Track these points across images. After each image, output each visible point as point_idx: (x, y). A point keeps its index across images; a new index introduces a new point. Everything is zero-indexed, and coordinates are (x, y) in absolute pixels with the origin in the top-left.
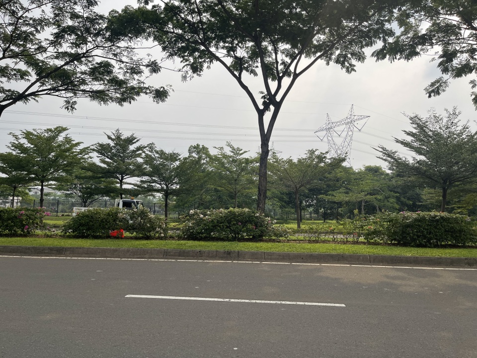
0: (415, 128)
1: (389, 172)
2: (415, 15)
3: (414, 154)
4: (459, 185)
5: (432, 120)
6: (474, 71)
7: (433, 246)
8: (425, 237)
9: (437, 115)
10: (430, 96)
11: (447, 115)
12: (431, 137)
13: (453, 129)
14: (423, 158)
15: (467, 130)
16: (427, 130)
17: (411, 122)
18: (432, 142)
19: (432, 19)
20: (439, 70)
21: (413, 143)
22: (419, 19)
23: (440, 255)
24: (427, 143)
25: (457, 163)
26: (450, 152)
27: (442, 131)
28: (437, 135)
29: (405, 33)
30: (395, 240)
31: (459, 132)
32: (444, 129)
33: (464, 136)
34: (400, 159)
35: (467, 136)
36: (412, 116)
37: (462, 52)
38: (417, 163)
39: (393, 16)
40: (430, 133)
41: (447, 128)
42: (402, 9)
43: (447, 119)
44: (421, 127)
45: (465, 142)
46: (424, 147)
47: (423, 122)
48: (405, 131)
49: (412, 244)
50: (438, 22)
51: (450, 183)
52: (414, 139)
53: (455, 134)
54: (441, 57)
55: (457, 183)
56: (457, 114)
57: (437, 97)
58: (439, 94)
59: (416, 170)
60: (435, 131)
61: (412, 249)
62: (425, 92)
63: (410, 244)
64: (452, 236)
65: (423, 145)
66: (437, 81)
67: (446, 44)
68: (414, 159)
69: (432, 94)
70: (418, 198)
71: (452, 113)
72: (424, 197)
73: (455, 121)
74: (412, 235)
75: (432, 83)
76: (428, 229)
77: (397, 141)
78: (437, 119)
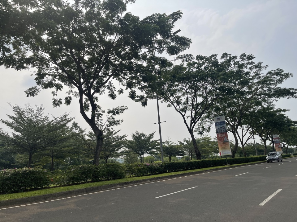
0: (16, 114)
2: (24, 45)
3: (13, 131)
4: (40, 151)
5: (27, 111)
6: (54, 87)
8: (17, 185)
9: (31, 108)
10: (28, 96)
11: (37, 109)
12: (26, 121)
13: (39, 118)
14: (19, 134)
15: (47, 119)
16: (23, 117)
17: (14, 110)
18: (26, 124)
19: (34, 51)
20: (35, 82)
21: (13, 124)
22: (26, 48)
23: (28, 196)
24: (23, 124)
25: (40, 138)
26: (37, 131)
27: (32, 118)
28: (29, 119)
29: (16, 54)
31: (42, 119)
32: (34, 117)
33: (45, 123)
34: (4, 134)
35: (47, 122)
36: (15, 106)
37: (49, 75)
38: (15, 137)
39: (10, 41)
40: (25, 119)
41: (36, 116)
42: (17, 39)
43: (36, 111)
44: (20, 114)
45: (45, 126)
46: (20, 127)
47: (22, 111)
48: (9, 115)
49: (9, 192)
50: (37, 54)
51: (35, 151)
52: (14, 121)
53: (40, 121)
54: (37, 74)
55: (38, 150)
56: (42, 109)
57: (32, 97)
58: (33, 95)
59: (14, 141)
61: (9, 195)
62: (25, 93)
63: (7, 192)
64: (35, 183)
65: (20, 126)
66: (33, 88)
67: (40, 69)
68: (14, 134)
69: (29, 95)
70: (12, 160)
71: (39, 108)
72: (16, 159)
73: (41, 113)
74: (9, 185)
75: (30, 88)
76: (20, 180)
77: (3, 121)
78: (31, 111)
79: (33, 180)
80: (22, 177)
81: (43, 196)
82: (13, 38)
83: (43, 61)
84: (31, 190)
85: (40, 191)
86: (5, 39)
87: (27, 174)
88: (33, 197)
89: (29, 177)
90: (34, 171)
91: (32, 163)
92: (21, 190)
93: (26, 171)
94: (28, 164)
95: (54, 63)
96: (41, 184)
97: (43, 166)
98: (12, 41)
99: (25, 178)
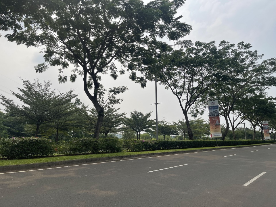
0: (25, 88)
1: (5, 112)
2: (35, 23)
3: (23, 103)
4: (46, 123)
5: (36, 85)
6: (61, 65)
7: (29, 158)
8: (25, 152)
9: (39, 83)
10: (37, 72)
11: (45, 84)
12: (35, 95)
13: (46, 92)
14: (28, 106)
15: (54, 94)
16: (33, 91)
17: (24, 84)
18: (35, 98)
19: (43, 30)
20: (44, 59)
21: (23, 97)
22: (37, 27)
23: (33, 162)
24: (32, 97)
25: (47, 111)
26: (44, 104)
27: (41, 92)
28: (38, 94)
29: (27, 31)
30: (6, 156)
31: (49, 94)
32: (42, 91)
33: (52, 97)
34: (14, 105)
35: (53, 97)
36: (25, 80)
37: (57, 53)
38: (24, 108)
39: (22, 19)
40: (34, 92)
41: (44, 91)
42: (28, 17)
43: (44, 86)
44: (30, 88)
45: (52, 100)
47: (31, 85)
48: (19, 88)
49: (17, 158)
50: (46, 33)
51: (42, 122)
52: (24, 94)
53: (47, 95)
54: (45, 52)
55: (45, 122)
56: (50, 84)
57: (41, 73)
58: (42, 72)
59: (24, 113)
60: (37, 92)
61: (17, 160)
62: (34, 69)
63: (15, 157)
64: (41, 151)
65: (29, 99)
66: (42, 65)
67: (49, 46)
68: (23, 106)
69: (38, 71)
70: (22, 129)
71: (47, 83)
72: (25, 129)
73: (48, 88)
74: (17, 152)
75: (39, 65)
76: (27, 148)
77: (14, 94)
78: (39, 85)
79: (39, 148)
80: (29, 145)
81: (48, 163)
82: (24, 16)
83: (51, 39)
84: (36, 157)
85: (45, 158)
86: (17, 16)
87: (34, 142)
88: (38, 164)
89: (36, 145)
90: (40, 141)
91: (39, 133)
92: (28, 156)
93: (33, 140)
94: (35, 134)
95: (61, 42)
96: (46, 153)
97: (49, 136)
98: (23, 19)
99: (32, 147)
